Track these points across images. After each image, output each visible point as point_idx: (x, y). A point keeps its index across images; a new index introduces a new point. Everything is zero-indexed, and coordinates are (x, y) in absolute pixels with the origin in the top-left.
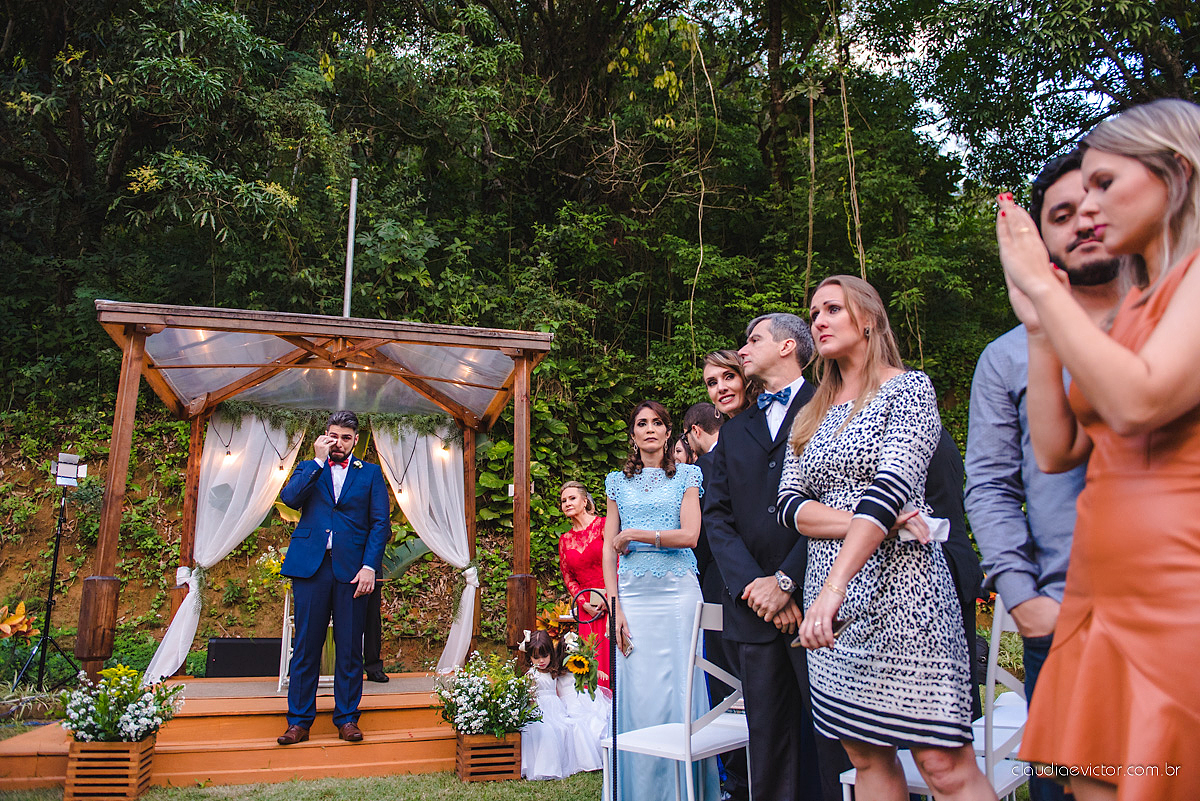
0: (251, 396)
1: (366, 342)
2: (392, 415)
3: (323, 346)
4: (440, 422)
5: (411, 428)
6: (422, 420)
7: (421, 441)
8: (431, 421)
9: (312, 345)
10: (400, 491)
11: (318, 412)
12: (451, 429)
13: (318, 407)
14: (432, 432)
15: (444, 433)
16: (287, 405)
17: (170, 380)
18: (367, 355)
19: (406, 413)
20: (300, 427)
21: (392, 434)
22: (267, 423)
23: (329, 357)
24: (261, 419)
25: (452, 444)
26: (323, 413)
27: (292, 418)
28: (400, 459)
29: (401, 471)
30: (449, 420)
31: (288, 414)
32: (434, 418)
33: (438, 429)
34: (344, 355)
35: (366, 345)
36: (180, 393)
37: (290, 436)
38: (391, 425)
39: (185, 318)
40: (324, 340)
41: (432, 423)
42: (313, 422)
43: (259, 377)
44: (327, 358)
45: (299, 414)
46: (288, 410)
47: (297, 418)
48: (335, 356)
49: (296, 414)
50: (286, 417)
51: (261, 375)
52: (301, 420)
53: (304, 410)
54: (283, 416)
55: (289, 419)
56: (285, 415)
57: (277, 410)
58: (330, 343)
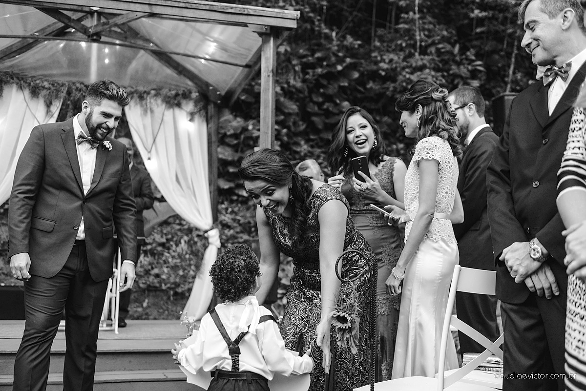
0: (11, 66)
1: (120, 17)
2: (141, 89)
3: (80, 20)
4: (186, 96)
5: (159, 101)
6: (169, 94)
7: (169, 114)
8: (177, 95)
9: (69, 18)
10: (149, 159)
11: (74, 83)
12: (196, 102)
13: (74, 79)
14: (179, 105)
15: (189, 106)
16: (45, 76)
18: (119, 30)
19: (155, 87)
20: (57, 97)
21: (142, 106)
22: (27, 92)
23: (85, 30)
24: (21, 88)
25: (197, 117)
26: (78, 85)
27: (50, 89)
28: (149, 130)
29: (150, 141)
30: (195, 95)
31: (46, 84)
32: (180, 92)
33: (184, 102)
34: (99, 29)
35: (119, 20)
37: (49, 105)
38: (141, 98)
40: (80, 15)
41: (178, 98)
42: (69, 93)
43: (19, 48)
44: (83, 31)
45: (56, 85)
46: (46, 80)
47: (54, 88)
48: (90, 30)
49: (53, 85)
50: (44, 87)
51: (21, 46)
52: (58, 91)
53: (60, 81)
54: (41, 86)
55: (46, 88)
56: (43, 86)
57: (35, 81)
58: (85, 17)
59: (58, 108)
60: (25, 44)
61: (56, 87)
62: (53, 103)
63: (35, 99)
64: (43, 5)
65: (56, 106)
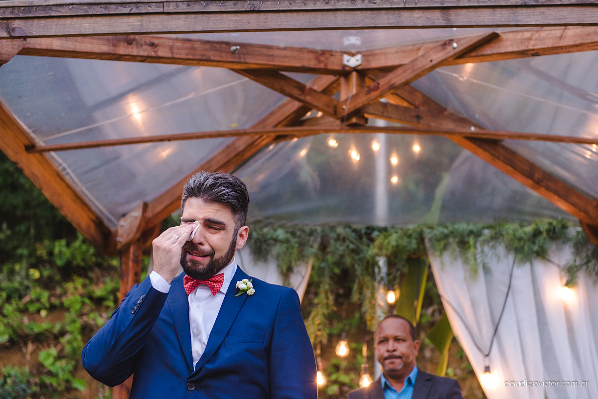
1: (399, 71)
2: (462, 227)
3: (327, 91)
4: (556, 234)
5: (501, 249)
6: (520, 233)
7: (522, 274)
8: (537, 233)
9: (301, 87)
10: (487, 369)
11: (333, 228)
12: (578, 246)
13: (332, 220)
14: (542, 254)
15: (566, 255)
16: (279, 218)
17: (72, 177)
18: (405, 104)
19: (490, 221)
20: (302, 257)
21: (466, 261)
23: (334, 111)
25: (581, 277)
26: (340, 230)
27: (287, 241)
28: (484, 310)
29: (487, 331)
30: (574, 230)
31: (281, 234)
32: (544, 227)
33: (552, 247)
34: (359, 102)
35: (397, 78)
36: (100, 206)
38: (463, 244)
39: (43, 22)
40: (327, 80)
41: (540, 240)
42: (323, 247)
43: (221, 163)
44: (331, 110)
45: (298, 233)
46: (281, 226)
47: (296, 240)
48: (344, 107)
49: (293, 234)
50: (276, 240)
51: (226, 160)
52: (302, 245)
53: (307, 225)
54: (272, 238)
55: (282, 242)
56: (274, 236)
57: (261, 229)
58: (335, 85)
59: (303, 277)
60: (232, 155)
61: (299, 237)
62: (295, 269)
63: (260, 264)
64: (246, 63)
65: (301, 274)
